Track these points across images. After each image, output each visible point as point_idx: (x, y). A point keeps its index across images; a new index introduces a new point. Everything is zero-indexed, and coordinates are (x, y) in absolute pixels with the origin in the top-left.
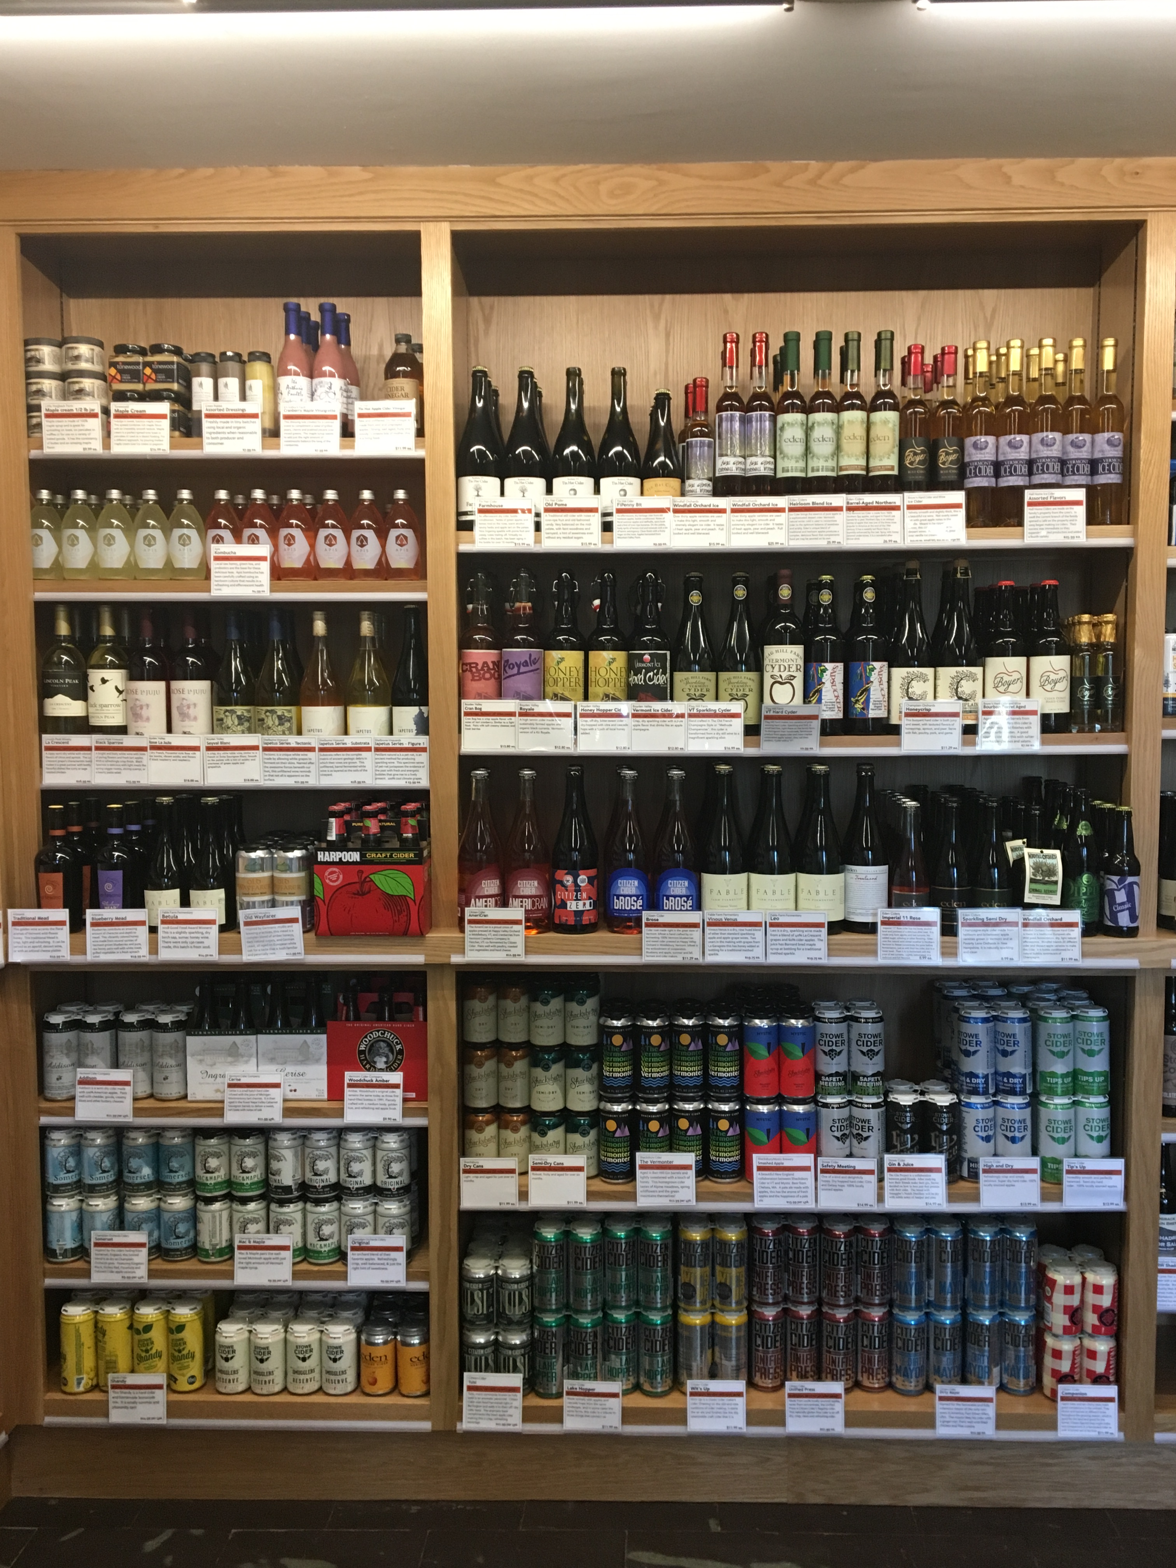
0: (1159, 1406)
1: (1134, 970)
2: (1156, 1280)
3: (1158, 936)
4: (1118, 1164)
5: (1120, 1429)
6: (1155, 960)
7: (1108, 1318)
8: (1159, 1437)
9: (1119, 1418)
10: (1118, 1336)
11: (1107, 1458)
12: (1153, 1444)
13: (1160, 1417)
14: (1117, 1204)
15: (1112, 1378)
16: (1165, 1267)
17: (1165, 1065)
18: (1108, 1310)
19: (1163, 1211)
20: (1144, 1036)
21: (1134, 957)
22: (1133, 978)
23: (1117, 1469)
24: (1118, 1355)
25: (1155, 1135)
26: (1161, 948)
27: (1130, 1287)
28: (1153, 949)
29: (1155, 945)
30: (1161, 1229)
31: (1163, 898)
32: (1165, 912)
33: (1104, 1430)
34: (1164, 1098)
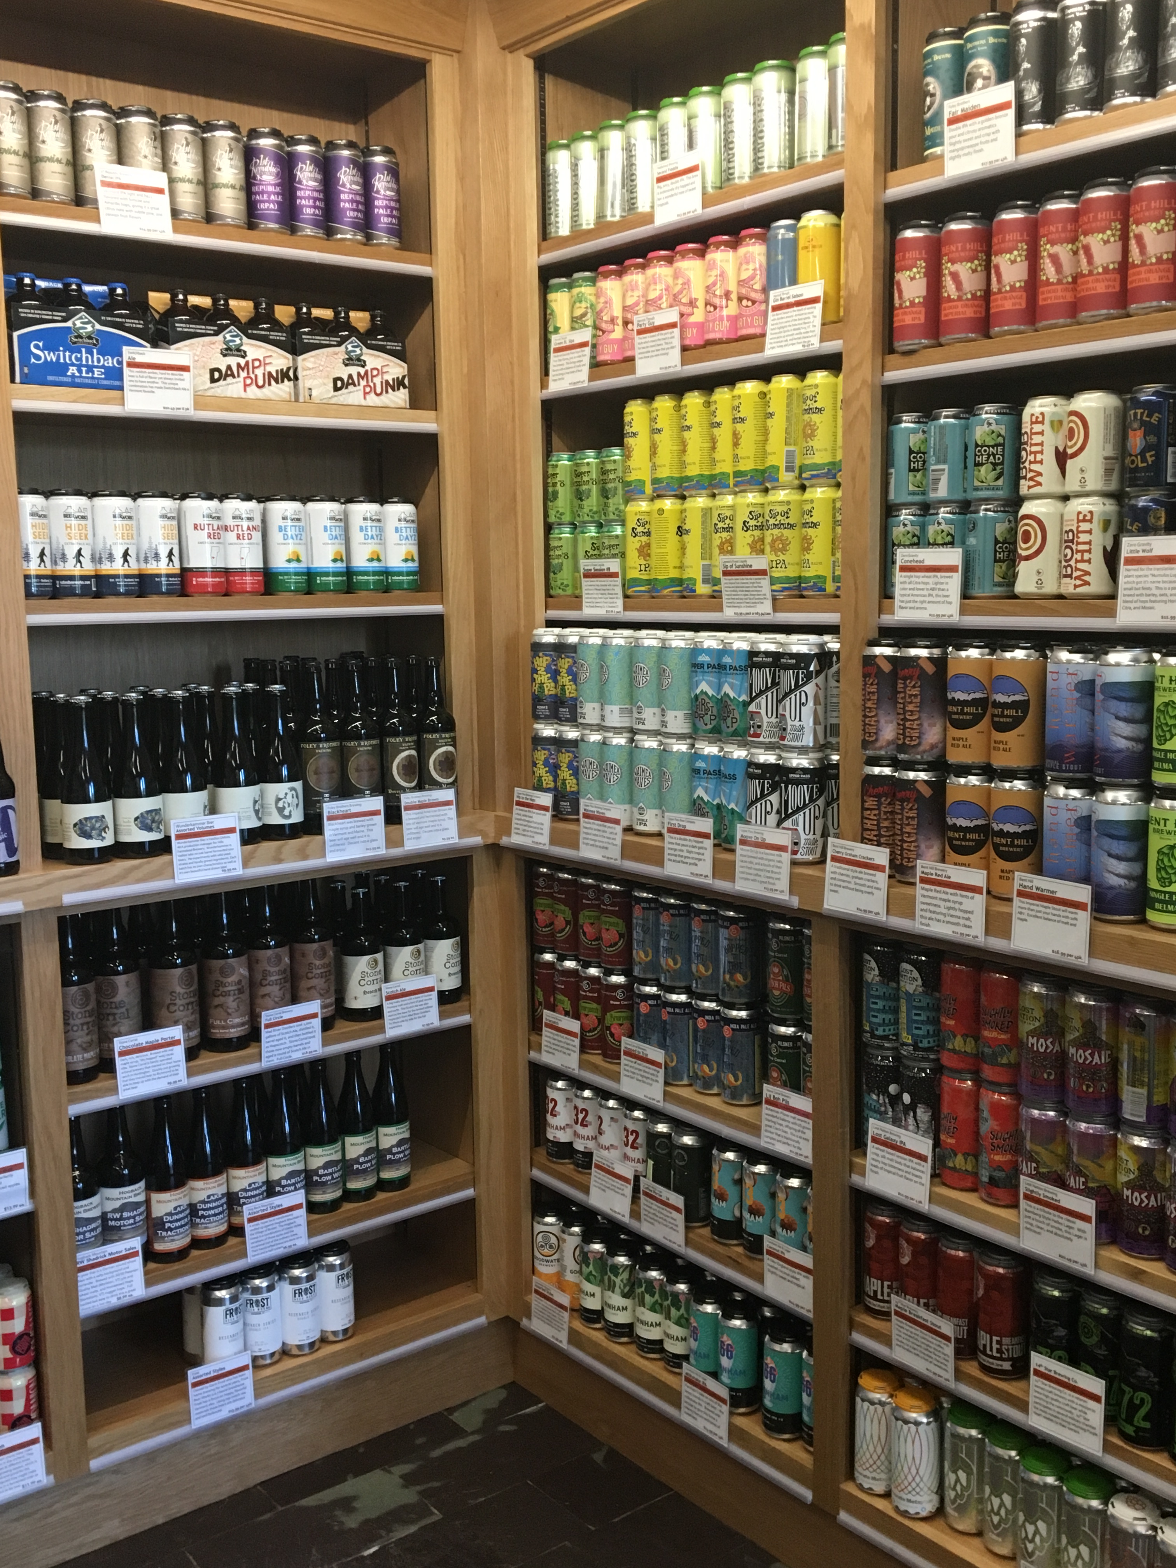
0: (92, 1428)
1: (18, 915)
2: (76, 1282)
3: (44, 869)
4: (19, 1156)
5: (48, 1472)
6: (42, 898)
7: (21, 1346)
8: (95, 1464)
9: (46, 1459)
10: (37, 1363)
11: (36, 1512)
12: (90, 1474)
13: (94, 1441)
14: (22, 1204)
15: (33, 1415)
16: (86, 1263)
17: (66, 1023)
18: (21, 1336)
19: (77, 1198)
20: (37, 994)
21: (17, 899)
22: (19, 925)
23: (50, 1520)
24: (39, 1385)
25: (61, 1109)
26: (49, 883)
27: (46, 1301)
28: (39, 886)
29: (40, 880)
30: (77, 1219)
31: (48, 822)
32: (51, 840)
33: (29, 1481)
34: (68, 1064)
